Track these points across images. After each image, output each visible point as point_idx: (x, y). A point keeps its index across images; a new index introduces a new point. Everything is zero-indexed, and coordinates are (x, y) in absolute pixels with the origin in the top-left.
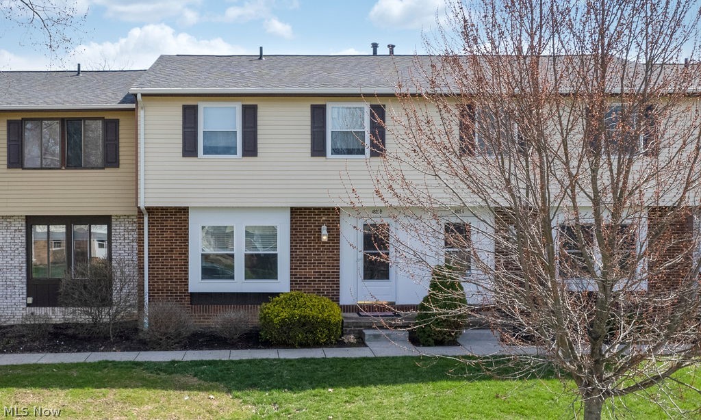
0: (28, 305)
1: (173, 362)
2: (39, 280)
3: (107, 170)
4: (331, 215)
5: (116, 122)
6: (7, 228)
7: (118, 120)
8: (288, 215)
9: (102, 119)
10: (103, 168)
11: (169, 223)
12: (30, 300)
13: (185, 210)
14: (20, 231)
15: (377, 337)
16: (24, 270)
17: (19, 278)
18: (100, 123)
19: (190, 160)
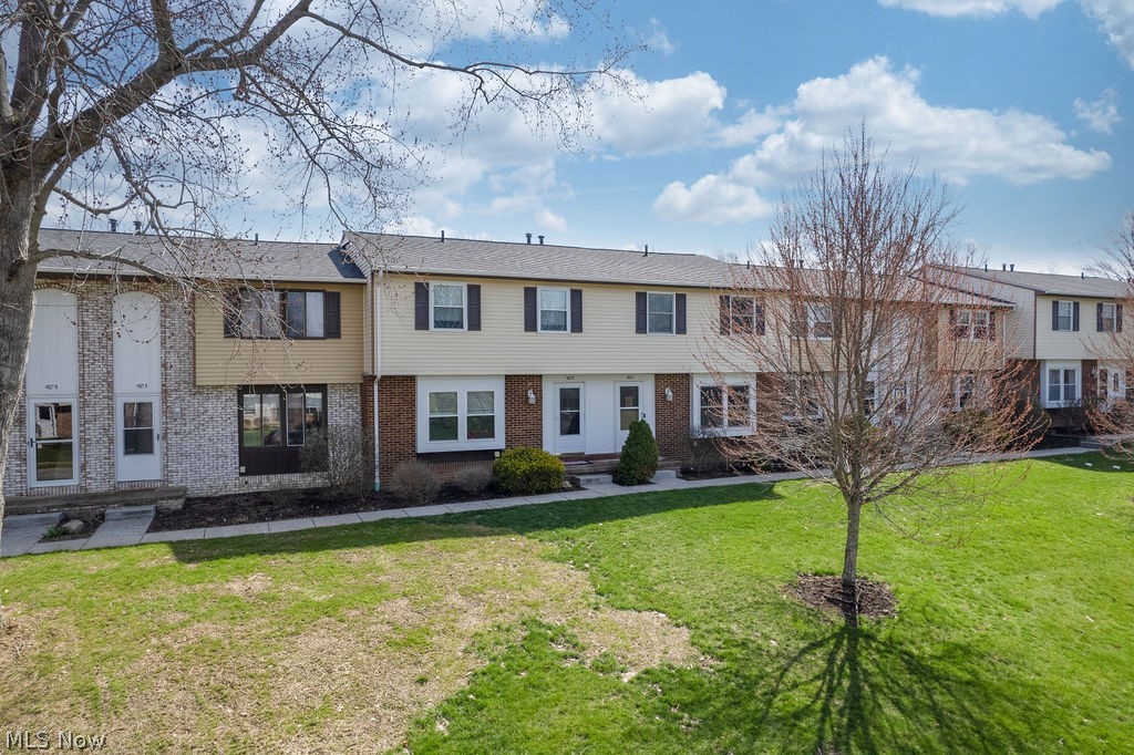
0: (241, 474)
1: (447, 515)
2: (252, 448)
3: (328, 340)
4: (536, 380)
5: (337, 295)
6: (218, 397)
7: (339, 293)
8: (503, 382)
9: (323, 291)
10: (324, 339)
11: (397, 390)
12: (243, 469)
13: (412, 378)
14: (232, 400)
15: (589, 481)
16: (237, 440)
17: (231, 448)
18: (320, 295)
19: (422, 332)
